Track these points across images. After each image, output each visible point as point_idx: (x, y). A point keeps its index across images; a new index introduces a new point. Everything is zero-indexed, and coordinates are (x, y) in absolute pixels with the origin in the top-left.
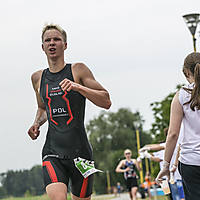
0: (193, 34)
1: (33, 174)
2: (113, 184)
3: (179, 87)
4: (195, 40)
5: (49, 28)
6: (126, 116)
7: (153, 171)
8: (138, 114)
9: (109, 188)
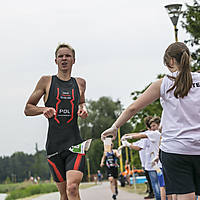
0: (175, 25)
1: (14, 161)
2: (93, 172)
3: (160, 77)
4: (176, 30)
5: (61, 46)
6: (107, 105)
7: (132, 160)
8: (119, 102)
9: (89, 176)
